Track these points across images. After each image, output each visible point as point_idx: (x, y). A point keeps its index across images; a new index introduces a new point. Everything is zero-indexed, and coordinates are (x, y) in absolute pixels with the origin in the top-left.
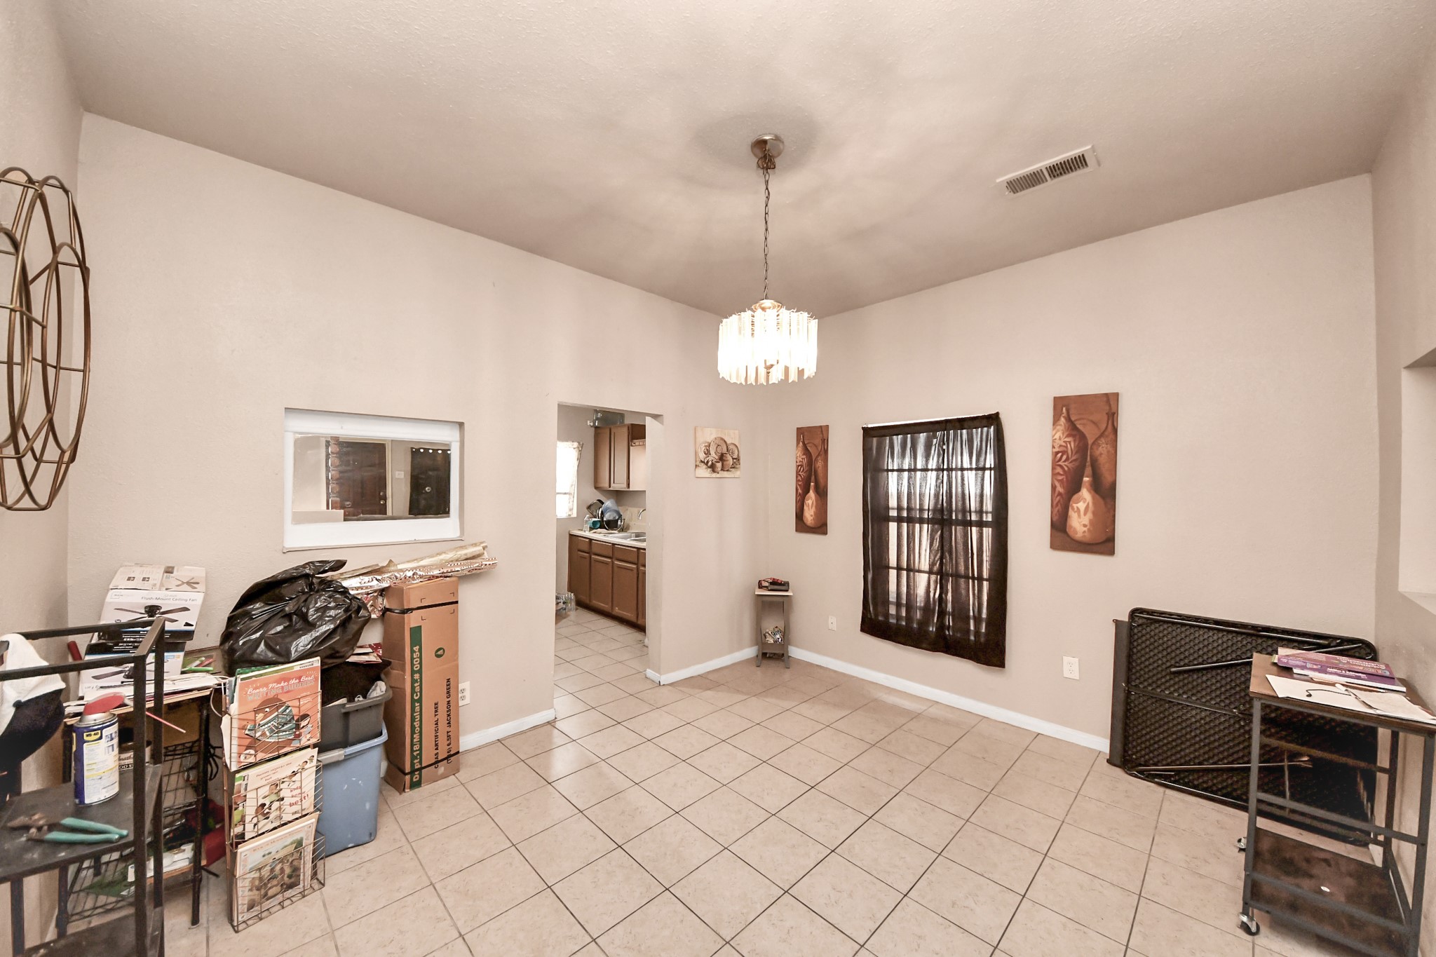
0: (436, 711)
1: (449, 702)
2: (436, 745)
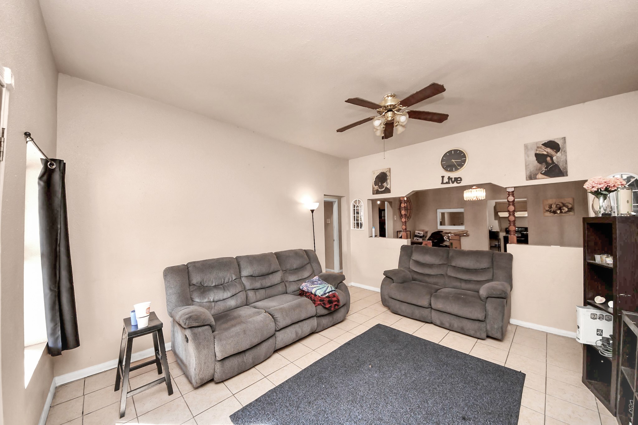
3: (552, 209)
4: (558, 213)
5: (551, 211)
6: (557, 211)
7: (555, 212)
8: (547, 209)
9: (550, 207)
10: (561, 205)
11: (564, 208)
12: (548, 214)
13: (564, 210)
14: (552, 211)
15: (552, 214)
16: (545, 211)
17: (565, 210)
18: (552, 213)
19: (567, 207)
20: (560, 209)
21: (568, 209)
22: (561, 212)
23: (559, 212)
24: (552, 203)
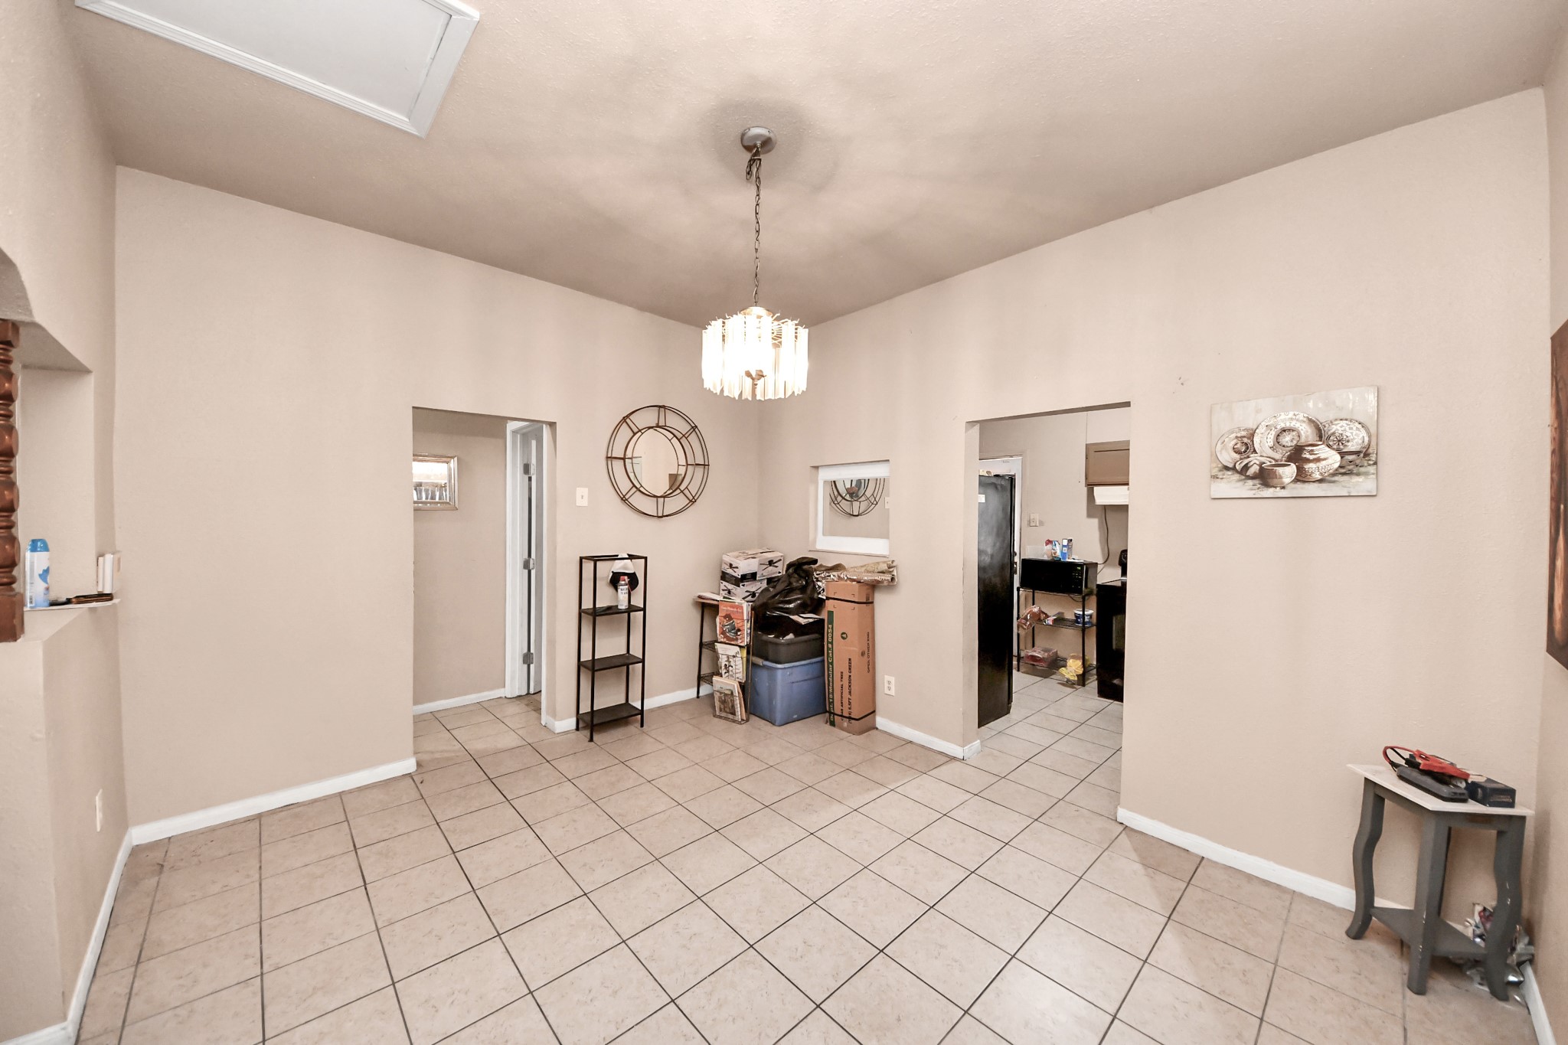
0: (842, 678)
1: (850, 676)
2: (842, 703)
3: (1255, 460)
4: (1287, 480)
5: (1246, 467)
6: (1280, 470)
7: (1265, 477)
8: (1228, 457)
9: (1246, 447)
10: (1307, 433)
11: (1322, 451)
12: (1232, 486)
13: (1318, 460)
14: (1251, 472)
15: (1248, 488)
16: (1215, 471)
17: (1324, 463)
18: (1250, 482)
19: (1338, 444)
20: (1297, 455)
21: (1342, 454)
22: (1301, 477)
23: (1289, 472)
24: (1252, 425)
